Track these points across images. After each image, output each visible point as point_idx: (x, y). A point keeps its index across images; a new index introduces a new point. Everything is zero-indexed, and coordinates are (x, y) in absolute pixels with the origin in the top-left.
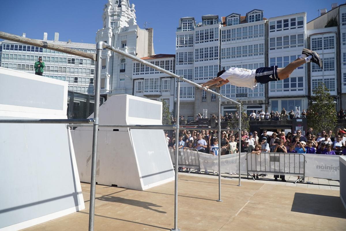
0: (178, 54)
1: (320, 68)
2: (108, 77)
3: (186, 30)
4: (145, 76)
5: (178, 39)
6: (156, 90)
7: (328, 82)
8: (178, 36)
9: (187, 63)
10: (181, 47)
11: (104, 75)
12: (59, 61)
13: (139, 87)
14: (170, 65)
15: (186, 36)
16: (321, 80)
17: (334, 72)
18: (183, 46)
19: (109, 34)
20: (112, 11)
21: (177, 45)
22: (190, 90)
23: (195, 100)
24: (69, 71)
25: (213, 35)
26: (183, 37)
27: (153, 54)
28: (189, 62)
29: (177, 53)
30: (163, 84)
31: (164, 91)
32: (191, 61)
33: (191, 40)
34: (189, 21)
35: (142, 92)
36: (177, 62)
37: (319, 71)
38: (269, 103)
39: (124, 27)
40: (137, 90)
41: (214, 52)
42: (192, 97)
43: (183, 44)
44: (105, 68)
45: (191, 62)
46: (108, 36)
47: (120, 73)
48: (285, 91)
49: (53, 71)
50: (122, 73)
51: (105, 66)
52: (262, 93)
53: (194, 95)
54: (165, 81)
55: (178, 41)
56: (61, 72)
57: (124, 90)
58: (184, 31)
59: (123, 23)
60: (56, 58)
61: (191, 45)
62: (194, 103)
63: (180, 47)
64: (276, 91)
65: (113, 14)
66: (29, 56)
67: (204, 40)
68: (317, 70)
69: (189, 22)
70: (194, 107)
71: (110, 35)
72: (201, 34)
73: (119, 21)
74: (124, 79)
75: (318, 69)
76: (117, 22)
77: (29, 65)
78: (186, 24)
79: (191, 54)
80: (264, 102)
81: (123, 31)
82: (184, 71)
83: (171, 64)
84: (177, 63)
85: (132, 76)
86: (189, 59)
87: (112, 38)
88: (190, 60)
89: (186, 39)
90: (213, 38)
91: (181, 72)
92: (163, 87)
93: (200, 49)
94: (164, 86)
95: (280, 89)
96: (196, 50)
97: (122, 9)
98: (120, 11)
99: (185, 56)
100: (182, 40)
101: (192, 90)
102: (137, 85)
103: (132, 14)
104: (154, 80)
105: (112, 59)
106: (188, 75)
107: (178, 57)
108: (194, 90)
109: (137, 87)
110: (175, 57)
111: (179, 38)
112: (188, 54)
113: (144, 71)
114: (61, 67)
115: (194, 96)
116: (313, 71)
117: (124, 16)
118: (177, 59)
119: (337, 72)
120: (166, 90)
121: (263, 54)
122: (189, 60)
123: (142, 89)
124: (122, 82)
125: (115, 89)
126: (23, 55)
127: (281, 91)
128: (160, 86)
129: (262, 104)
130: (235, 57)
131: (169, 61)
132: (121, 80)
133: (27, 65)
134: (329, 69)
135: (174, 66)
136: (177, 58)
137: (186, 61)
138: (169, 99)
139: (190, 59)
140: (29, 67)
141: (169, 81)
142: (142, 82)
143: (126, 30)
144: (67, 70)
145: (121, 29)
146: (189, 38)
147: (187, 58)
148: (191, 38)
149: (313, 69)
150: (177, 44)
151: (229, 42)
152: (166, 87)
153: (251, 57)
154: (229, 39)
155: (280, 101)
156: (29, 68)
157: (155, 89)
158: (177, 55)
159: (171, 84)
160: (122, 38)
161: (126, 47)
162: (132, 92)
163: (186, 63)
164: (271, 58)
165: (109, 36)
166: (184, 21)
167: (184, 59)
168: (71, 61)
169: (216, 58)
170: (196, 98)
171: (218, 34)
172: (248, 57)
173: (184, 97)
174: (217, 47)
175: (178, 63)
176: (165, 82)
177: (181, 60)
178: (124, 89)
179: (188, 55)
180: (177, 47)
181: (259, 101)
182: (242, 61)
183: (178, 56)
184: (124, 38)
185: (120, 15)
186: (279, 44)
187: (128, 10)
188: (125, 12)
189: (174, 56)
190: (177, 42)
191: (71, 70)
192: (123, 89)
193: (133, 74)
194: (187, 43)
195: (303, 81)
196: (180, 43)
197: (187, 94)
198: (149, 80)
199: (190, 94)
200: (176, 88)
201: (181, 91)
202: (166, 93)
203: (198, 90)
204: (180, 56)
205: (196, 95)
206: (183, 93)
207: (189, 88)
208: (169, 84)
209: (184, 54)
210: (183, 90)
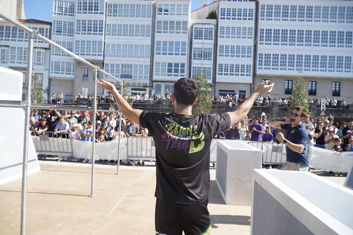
0: (56, 22)
1: (200, 57)
4: (11, 43)
5: (55, 5)
7: (206, 70)
8: (55, 1)
9: (67, 34)
10: (60, 14)
13: (2, 56)
14: (45, 34)
15: (66, 2)
16: (200, 68)
17: (211, 62)
18: (62, 14)
21: (54, 11)
22: (69, 66)
23: (75, 77)
25: (98, 7)
26: (63, 4)
27: (23, 17)
28: (68, 34)
29: (54, 21)
30: (35, 55)
31: (36, 64)
32: (71, 33)
33: (72, 8)
35: (6, 63)
36: (54, 31)
37: (199, 59)
38: (153, 86)
41: (98, 26)
42: (72, 74)
43: (62, 11)
45: (71, 34)
48: (168, 75)
52: (146, 75)
53: (73, 71)
54: (38, 52)
55: (55, 7)
61: (72, 14)
62: (74, 80)
63: (58, 14)
64: (160, 75)
67: (88, 11)
68: (197, 58)
70: (74, 85)
72: (84, 3)
75: (199, 58)
79: (71, 24)
80: (148, 85)
83: (47, 32)
84: (54, 33)
86: (69, 30)
88: (70, 32)
89: (66, 6)
90: (97, 10)
93: (83, 21)
94: (36, 58)
95: (164, 73)
96: (77, 21)
99: (64, 26)
100: (61, 6)
101: (72, 65)
104: (23, 50)
107: (56, 26)
108: (73, 66)
111: (57, 4)
112: (67, 23)
113: (9, 37)
115: (73, 73)
116: (194, 59)
119: (214, 62)
120: (39, 62)
121: (149, 36)
122: (68, 31)
123: (7, 59)
127: (165, 75)
129: (147, 87)
130: (121, 35)
134: (207, 58)
135: (50, 36)
136: (54, 27)
137: (66, 32)
138: (42, 74)
139: (71, 30)
141: (43, 52)
142: (7, 50)
146: (70, 6)
148: (72, 6)
149: (194, 57)
150: (54, 9)
151: (115, 18)
152: (39, 59)
153: (137, 37)
154: (115, 14)
155: (163, 85)
157: (24, 60)
158: (54, 23)
159: (45, 56)
163: (65, 34)
164: (157, 41)
167: (63, 29)
169: (101, 33)
170: (75, 75)
171: (103, 6)
172: (134, 37)
173: (62, 73)
174: (102, 21)
175: (55, 33)
176: (38, 54)
177: (59, 30)
179: (67, 25)
180: (55, 13)
181: (144, 83)
182: (128, 40)
183: (56, 24)
186: (165, 28)
189: (50, 24)
190: (54, 8)
194: (67, 11)
195: (184, 67)
196: (58, 9)
197: (65, 70)
198: (17, 48)
199: (69, 70)
200: (52, 61)
201: (58, 66)
202: (39, 66)
203: (78, 66)
204: (58, 25)
205: (76, 71)
206: (61, 68)
207: (68, 64)
208: (43, 56)
209: (63, 23)
210: (61, 65)
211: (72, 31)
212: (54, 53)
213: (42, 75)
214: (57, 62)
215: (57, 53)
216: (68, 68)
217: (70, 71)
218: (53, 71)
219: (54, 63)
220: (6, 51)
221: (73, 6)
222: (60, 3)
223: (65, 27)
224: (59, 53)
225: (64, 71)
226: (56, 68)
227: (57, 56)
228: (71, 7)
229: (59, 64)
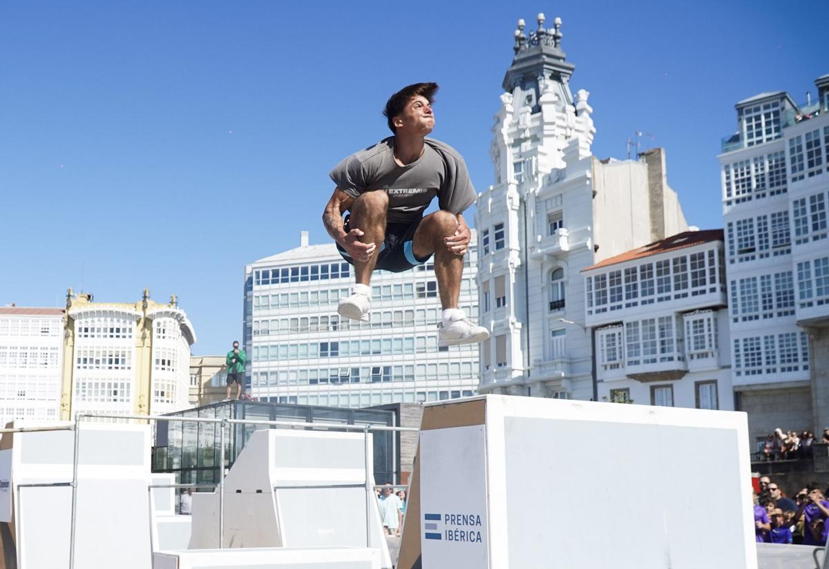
0: (735, 227)
2: (515, 328)
3: (759, 138)
4: (626, 315)
5: (728, 178)
6: (667, 355)
8: (727, 167)
9: (771, 251)
10: (744, 200)
11: (501, 325)
12: (395, 296)
13: (608, 350)
14: (707, 268)
15: (758, 160)
18: (750, 198)
19: (508, 202)
20: (515, 129)
21: (725, 198)
22: (788, 345)
23: (814, 376)
24: (423, 318)
26: (748, 168)
28: (776, 250)
29: (730, 225)
30: (688, 333)
31: (695, 357)
32: (782, 244)
33: (777, 172)
34: (766, 107)
35: (620, 366)
36: (732, 253)
39: (552, 170)
40: (606, 362)
42: (801, 368)
43: (750, 190)
44: (504, 304)
45: (785, 248)
46: (506, 206)
47: (549, 313)
49: (380, 324)
50: (557, 313)
51: (504, 298)
53: (805, 359)
54: (695, 322)
55: (728, 184)
56: (400, 325)
57: (565, 365)
58: (750, 144)
59: (550, 158)
60: (384, 287)
61: (781, 187)
62: (809, 387)
63: (738, 201)
65: (517, 137)
66: (317, 292)
69: (767, 111)
70: (811, 402)
71: (512, 204)
72: (809, 145)
73: (536, 156)
74: (562, 331)
76: (531, 161)
77: (317, 318)
78: (758, 118)
79: (781, 218)
81: (549, 185)
82: (759, 282)
83: (711, 262)
84: (732, 257)
85: (584, 319)
86: (775, 237)
87: (519, 211)
88: (782, 241)
89: (760, 172)
91: (749, 286)
92: (689, 343)
93: (813, 199)
94: (692, 341)
96: (796, 202)
97: (544, 117)
98: (537, 123)
99: (760, 230)
100: (746, 176)
101: (799, 342)
102: (602, 345)
103: (581, 123)
104: (657, 325)
105: (525, 275)
106: (778, 294)
107: (736, 237)
108: (803, 344)
109: (605, 351)
110: (722, 239)
112: (769, 220)
113: (635, 295)
114: (401, 312)
115: (805, 363)
117: (553, 136)
118: (733, 242)
120: (700, 351)
122: (775, 242)
123: (621, 357)
124: (557, 340)
125: (538, 363)
126: (302, 293)
128: (681, 341)
131: (702, 256)
132: (554, 333)
133: (312, 318)
135: (723, 271)
136: (731, 242)
137: (767, 247)
138: (715, 382)
139: (781, 235)
140: (317, 323)
141: (709, 320)
143: (558, 180)
144: (418, 316)
145: (543, 179)
146: (771, 167)
147: (766, 235)
148: (777, 166)
150: (725, 192)
152: (700, 342)
156: (319, 325)
157: (663, 351)
158: (730, 230)
159: (716, 330)
160: (549, 207)
161: (562, 231)
162: (591, 369)
163: (764, 251)
165: (509, 207)
166: (749, 112)
167: (757, 240)
168: (426, 291)
170: (813, 369)
173: (768, 371)
175: (736, 257)
176: (695, 327)
177: (747, 245)
178: (564, 360)
179: (769, 225)
180: (729, 203)
183: (735, 232)
184: (554, 205)
185: (538, 136)
187: (564, 116)
188: (553, 123)
189: (717, 235)
190: (725, 188)
191: (427, 317)
192: (562, 362)
193: (586, 313)
194: (764, 185)
196: (737, 187)
197: (778, 359)
198: (640, 324)
199: (792, 358)
200: (737, 341)
201: (755, 351)
202: (703, 361)
203: (818, 340)
204: (742, 231)
205: (813, 358)
206: (763, 356)
207: (784, 338)
208: (709, 330)
209: (755, 223)
210: (763, 346)
211: (785, 238)
212: (740, 315)
213: (713, 385)
214: (752, 339)
215: (747, 314)
216: (786, 353)
217: (796, 360)
218: (743, 368)
219: (741, 343)
220: (617, 337)
221: (780, 163)
222: (742, 169)
223: (763, 232)
224: (753, 314)
225: (774, 362)
226: (750, 357)
227: (748, 322)
228: (774, 170)
229: (758, 344)
